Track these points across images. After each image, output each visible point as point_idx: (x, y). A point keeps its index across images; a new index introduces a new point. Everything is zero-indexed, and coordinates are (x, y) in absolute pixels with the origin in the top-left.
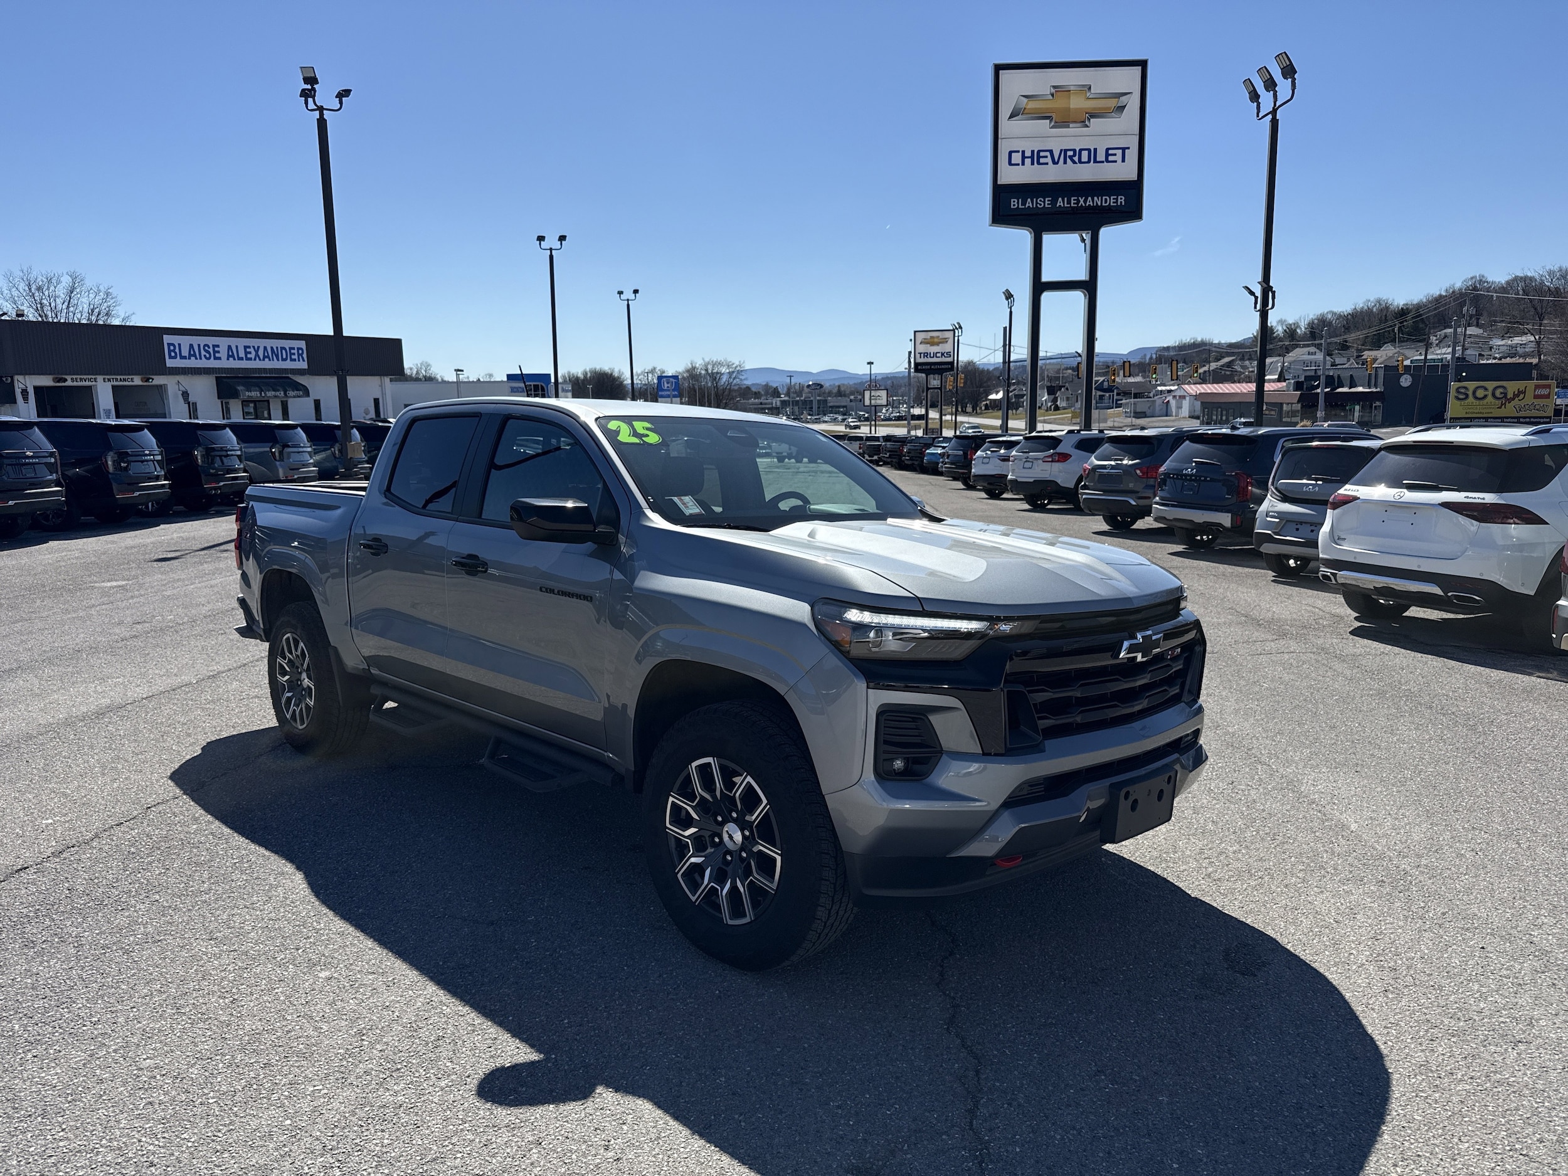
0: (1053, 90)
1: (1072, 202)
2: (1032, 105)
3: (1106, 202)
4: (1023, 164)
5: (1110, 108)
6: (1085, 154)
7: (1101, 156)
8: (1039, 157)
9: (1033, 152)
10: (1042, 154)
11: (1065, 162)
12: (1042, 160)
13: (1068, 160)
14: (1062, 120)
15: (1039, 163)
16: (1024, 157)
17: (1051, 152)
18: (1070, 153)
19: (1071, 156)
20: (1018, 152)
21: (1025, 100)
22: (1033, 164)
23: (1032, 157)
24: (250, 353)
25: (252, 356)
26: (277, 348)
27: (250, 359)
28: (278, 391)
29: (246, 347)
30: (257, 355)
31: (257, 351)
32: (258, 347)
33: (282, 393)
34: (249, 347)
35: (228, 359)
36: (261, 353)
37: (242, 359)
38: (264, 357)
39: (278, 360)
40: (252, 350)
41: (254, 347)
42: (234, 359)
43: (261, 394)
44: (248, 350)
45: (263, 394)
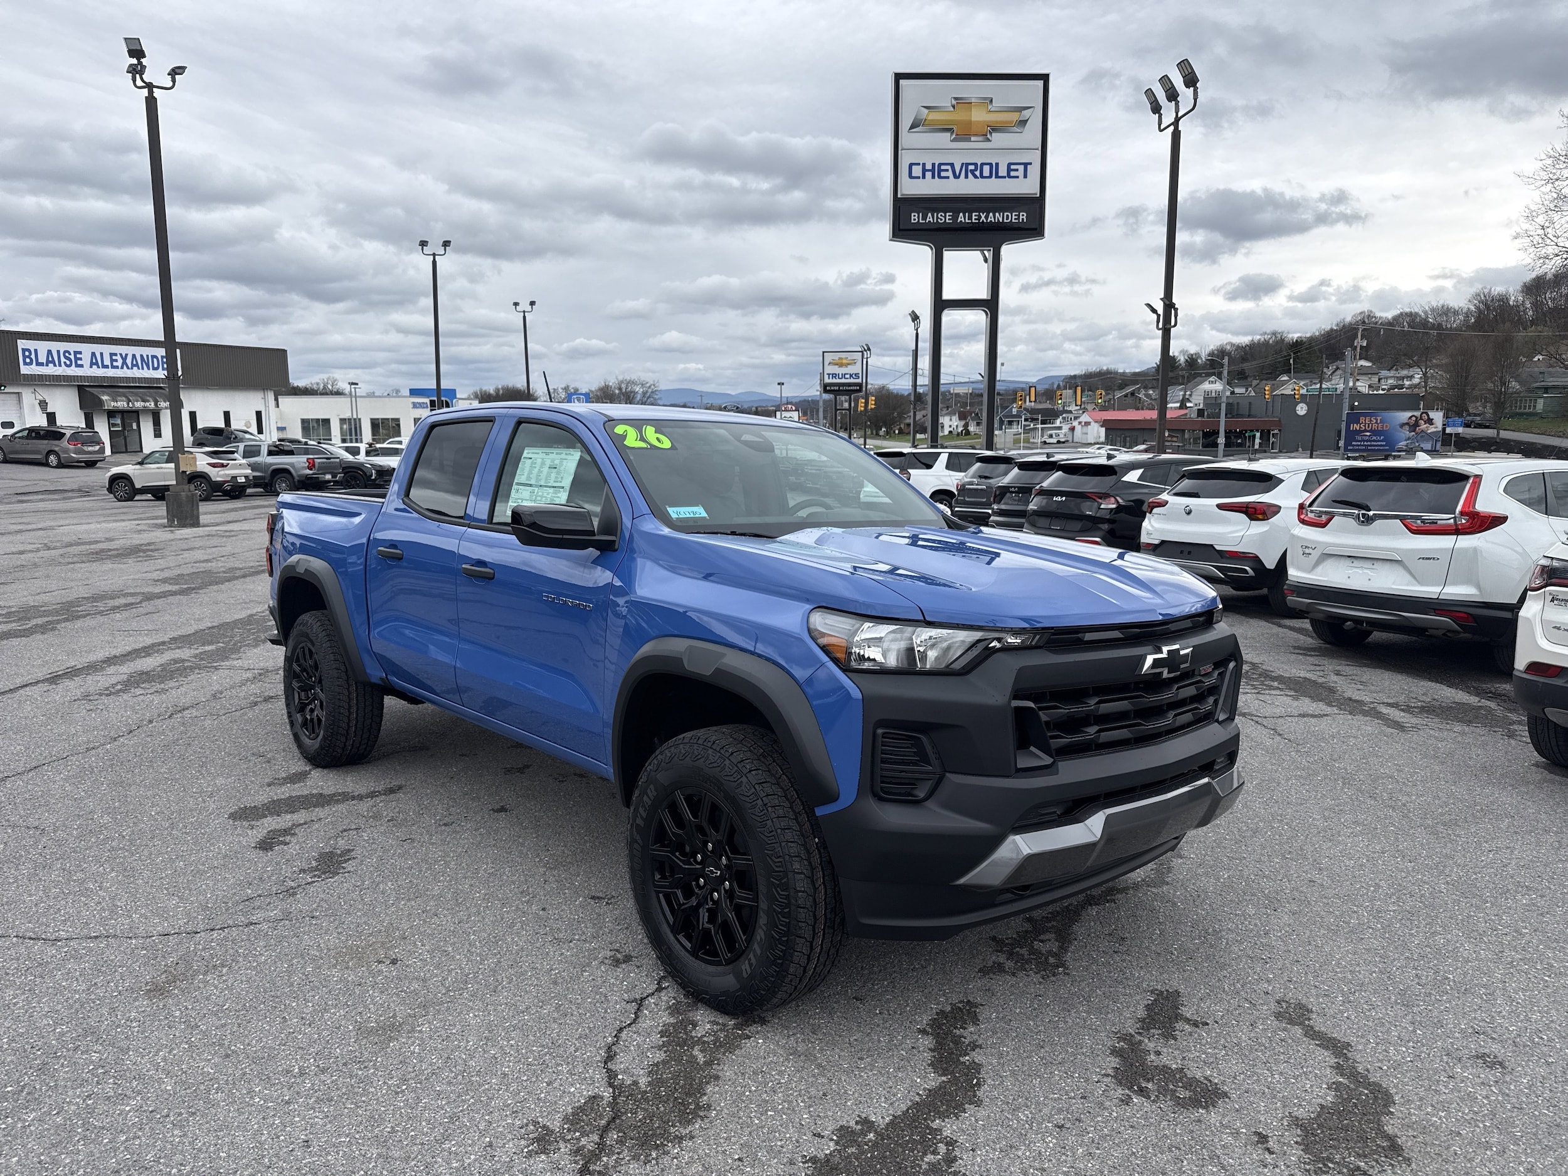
0: (954, 102)
1: (974, 217)
2: (934, 116)
3: (1007, 219)
4: (924, 177)
5: (1011, 122)
6: (986, 169)
7: (1003, 171)
8: (940, 171)
9: (933, 165)
10: (943, 167)
11: (967, 177)
12: (943, 174)
13: (970, 174)
14: (962, 133)
15: (940, 177)
16: (924, 171)
17: (952, 165)
18: (971, 167)
19: (972, 170)
20: (919, 164)
21: (926, 111)
22: (933, 177)
23: (933, 171)
24: (116, 361)
25: (119, 363)
26: (148, 356)
27: (117, 367)
28: (148, 401)
29: (112, 355)
30: (124, 362)
31: (124, 359)
32: (127, 355)
33: (153, 404)
34: (116, 355)
35: (91, 367)
36: (129, 361)
37: (107, 367)
38: (133, 365)
39: (149, 369)
40: (118, 358)
41: (121, 355)
42: (98, 367)
43: (128, 404)
44: (114, 358)
45: (131, 405)
